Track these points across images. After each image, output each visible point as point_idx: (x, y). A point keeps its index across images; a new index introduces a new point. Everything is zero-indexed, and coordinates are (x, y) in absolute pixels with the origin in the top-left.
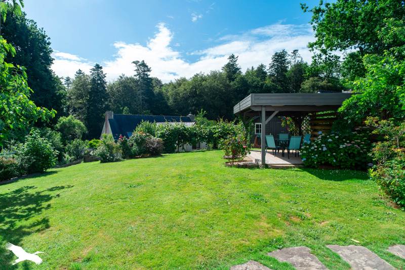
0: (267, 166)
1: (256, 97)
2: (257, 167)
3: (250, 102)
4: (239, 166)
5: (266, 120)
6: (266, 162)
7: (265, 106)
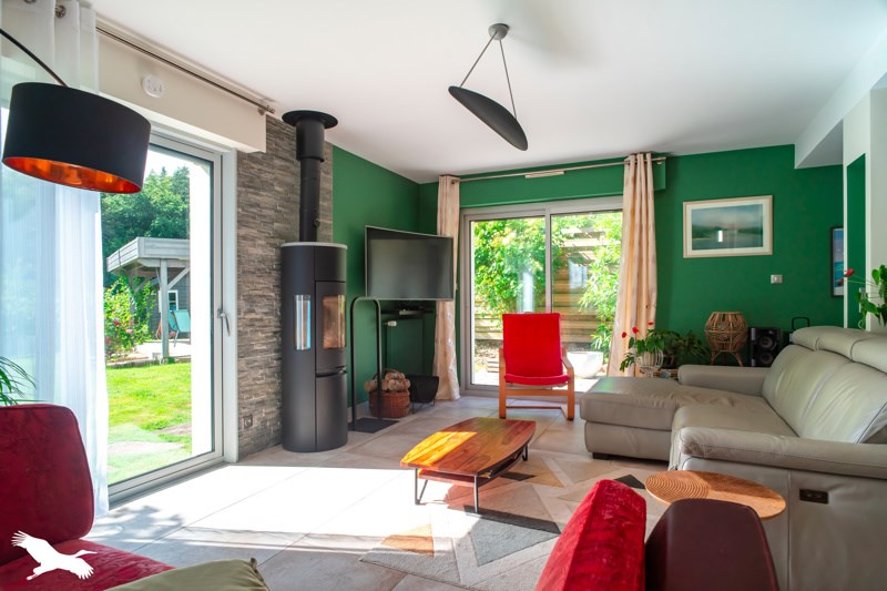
0: (171, 360)
1: (148, 244)
2: (156, 363)
3: (136, 252)
4: (118, 367)
5: (169, 282)
6: (171, 355)
7: (166, 259)
